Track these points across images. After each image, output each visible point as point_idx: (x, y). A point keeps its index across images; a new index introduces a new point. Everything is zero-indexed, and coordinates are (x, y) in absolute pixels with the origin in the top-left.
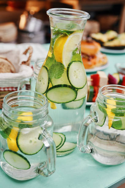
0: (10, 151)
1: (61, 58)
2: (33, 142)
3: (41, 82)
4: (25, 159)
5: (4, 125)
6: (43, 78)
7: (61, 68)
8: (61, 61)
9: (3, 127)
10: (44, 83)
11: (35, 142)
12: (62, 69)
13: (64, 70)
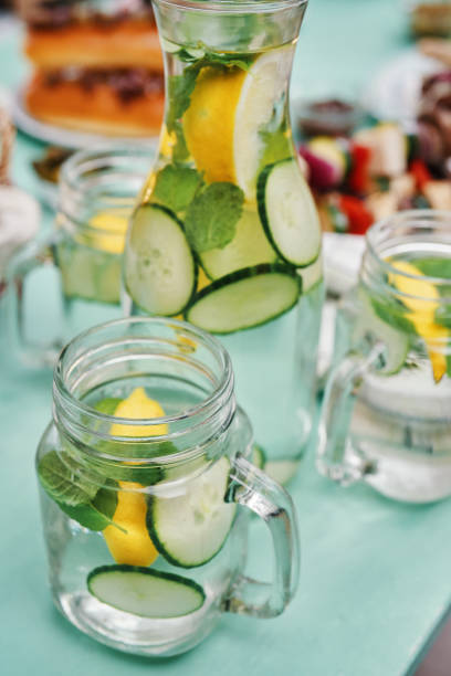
0: (125, 568)
1: (226, 165)
2: (208, 516)
3: (151, 267)
4: (189, 583)
5: (76, 478)
6: (157, 253)
7: (231, 204)
8: (230, 177)
9: (75, 487)
10: (166, 272)
11: (215, 514)
12: (234, 206)
13: (245, 206)
